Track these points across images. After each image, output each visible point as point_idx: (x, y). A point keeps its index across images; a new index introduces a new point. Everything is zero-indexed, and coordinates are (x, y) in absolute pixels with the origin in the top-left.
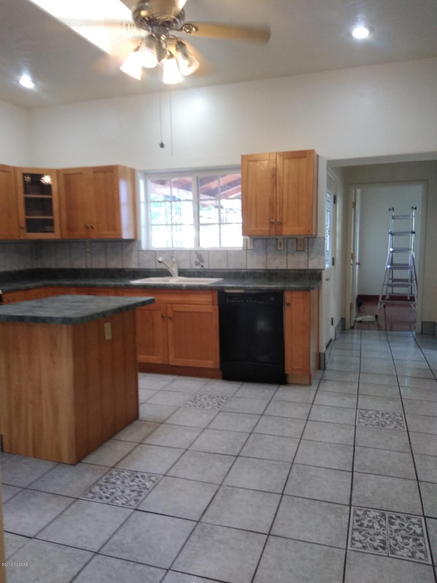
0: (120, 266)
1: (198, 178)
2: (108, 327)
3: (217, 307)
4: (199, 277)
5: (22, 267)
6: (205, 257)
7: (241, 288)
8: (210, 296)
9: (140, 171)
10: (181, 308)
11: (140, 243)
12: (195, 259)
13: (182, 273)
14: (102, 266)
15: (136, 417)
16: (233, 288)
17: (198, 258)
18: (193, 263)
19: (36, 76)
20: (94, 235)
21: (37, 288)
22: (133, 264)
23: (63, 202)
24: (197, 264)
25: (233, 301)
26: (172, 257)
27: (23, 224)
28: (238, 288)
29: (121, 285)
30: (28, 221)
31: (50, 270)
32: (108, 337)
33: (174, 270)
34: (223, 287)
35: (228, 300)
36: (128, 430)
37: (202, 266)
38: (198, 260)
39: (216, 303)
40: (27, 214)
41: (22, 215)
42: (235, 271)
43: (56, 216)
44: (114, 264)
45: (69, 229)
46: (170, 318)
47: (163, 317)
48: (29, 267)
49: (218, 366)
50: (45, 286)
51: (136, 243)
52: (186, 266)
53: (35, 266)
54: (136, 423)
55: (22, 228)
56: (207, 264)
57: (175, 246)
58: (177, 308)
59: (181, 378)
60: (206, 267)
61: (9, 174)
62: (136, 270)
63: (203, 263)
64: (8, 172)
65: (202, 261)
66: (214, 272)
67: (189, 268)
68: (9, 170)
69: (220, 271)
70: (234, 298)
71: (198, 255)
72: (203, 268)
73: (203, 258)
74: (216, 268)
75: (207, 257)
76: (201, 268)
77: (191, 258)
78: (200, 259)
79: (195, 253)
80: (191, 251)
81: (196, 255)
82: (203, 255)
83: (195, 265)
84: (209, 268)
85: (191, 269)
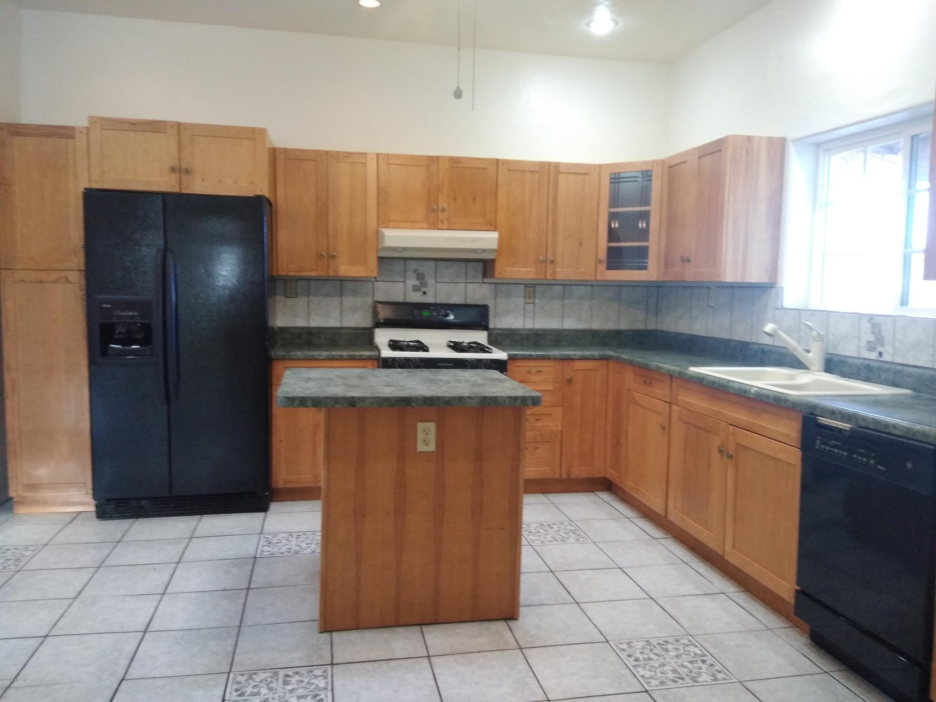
0: (747, 338)
6: (886, 331)
9: (793, 141)
11: (779, 294)
12: (868, 336)
17: (873, 333)
18: (864, 344)
20: (690, 274)
21: (584, 359)
24: (871, 347)
27: (603, 254)
30: (611, 250)
33: (814, 357)
37: (880, 354)
38: (872, 338)
40: (611, 239)
41: (603, 242)
43: (652, 242)
44: (741, 332)
45: (666, 264)
47: (721, 453)
50: (605, 358)
52: (850, 350)
55: (601, 262)
56: (890, 349)
58: (742, 438)
60: (887, 357)
61: (587, 177)
62: (766, 349)
63: (882, 345)
64: (585, 174)
65: (880, 340)
66: (900, 371)
67: (855, 355)
68: (587, 171)
69: (912, 370)
70: (832, 442)
71: (874, 326)
72: (880, 359)
73: (882, 333)
74: (907, 363)
75: (892, 333)
76: (876, 356)
77: (861, 331)
78: (878, 336)
79: (869, 321)
80: (861, 316)
81: (870, 325)
82: (883, 327)
83: (866, 349)
84: (894, 359)
85: (857, 358)
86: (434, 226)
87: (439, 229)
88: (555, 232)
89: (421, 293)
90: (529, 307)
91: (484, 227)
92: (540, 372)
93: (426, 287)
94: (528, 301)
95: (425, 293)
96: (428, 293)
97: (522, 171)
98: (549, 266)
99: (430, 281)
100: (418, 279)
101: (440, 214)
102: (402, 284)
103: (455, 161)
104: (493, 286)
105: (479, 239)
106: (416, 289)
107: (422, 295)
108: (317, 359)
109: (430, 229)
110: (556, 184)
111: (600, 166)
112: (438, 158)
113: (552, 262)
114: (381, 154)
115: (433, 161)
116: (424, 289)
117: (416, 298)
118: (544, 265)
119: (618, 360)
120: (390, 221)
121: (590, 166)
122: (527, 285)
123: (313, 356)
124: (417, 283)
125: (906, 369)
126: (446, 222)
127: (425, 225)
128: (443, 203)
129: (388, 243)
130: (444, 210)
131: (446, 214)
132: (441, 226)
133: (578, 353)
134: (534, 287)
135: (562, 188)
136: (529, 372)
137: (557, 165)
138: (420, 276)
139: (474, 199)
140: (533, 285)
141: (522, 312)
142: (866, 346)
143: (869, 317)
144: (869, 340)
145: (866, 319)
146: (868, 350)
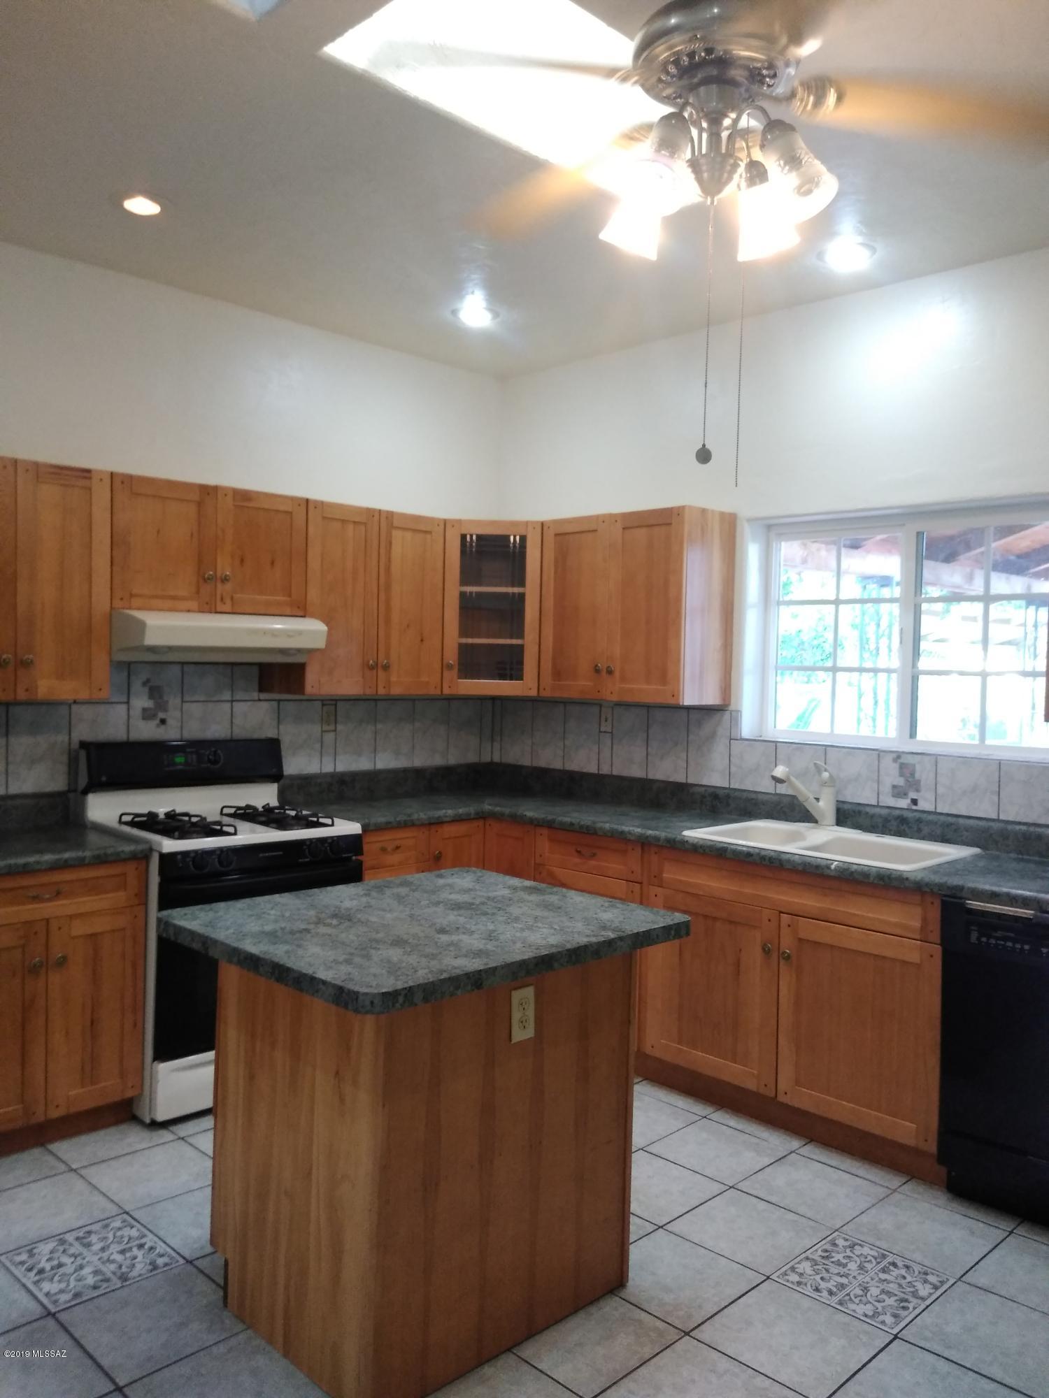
0: (680, 778)
1: (919, 535)
2: (523, 1001)
3: (937, 950)
4: (900, 834)
5: (453, 758)
6: (924, 773)
7: (1025, 902)
8: (918, 911)
9: (749, 520)
10: (823, 932)
11: (735, 719)
12: (891, 777)
13: (847, 816)
14: (636, 772)
15: (616, 1282)
16: (994, 897)
17: (901, 775)
18: (886, 788)
19: (498, 295)
20: (612, 690)
21: (458, 820)
22: (714, 776)
23: (549, 604)
24: (898, 792)
25: (993, 941)
26: (819, 770)
27: (452, 656)
28: (1013, 900)
29: (657, 839)
30: (464, 650)
31: (516, 769)
32: (522, 1032)
33: (825, 807)
34: (961, 888)
35: (974, 937)
36: (577, 1330)
37: (915, 802)
38: (901, 782)
39: (936, 936)
40: (464, 632)
41: (453, 637)
42: (1024, 828)
43: (529, 640)
44: (667, 769)
45: (557, 674)
46: (788, 958)
47: (766, 952)
48: (472, 758)
49: (932, 1147)
50: (482, 816)
51: (727, 716)
52: (863, 795)
53: (486, 758)
54: (611, 1307)
55: (450, 667)
56: (930, 796)
57: (839, 730)
58: (810, 930)
59: (811, 1150)
60: (924, 805)
61: (428, 536)
62: (721, 793)
63: (918, 791)
64: (426, 532)
65: (914, 784)
66: (952, 824)
67: (874, 802)
68: (428, 529)
69: (971, 822)
70: (999, 934)
71: (903, 767)
72: (914, 807)
73: (917, 776)
74: (959, 813)
75: (932, 775)
76: (909, 805)
77: (881, 773)
78: (910, 780)
79: (895, 760)
80: (882, 754)
81: (896, 766)
82: (918, 768)
83: (890, 794)
84: (936, 808)
85: (878, 806)
86: (210, 607)
87: (216, 612)
88: (388, 621)
89: (157, 721)
90: (329, 737)
91: (288, 611)
92: (398, 848)
93: (166, 710)
94: (326, 728)
95: (163, 722)
96: (170, 722)
97: (343, 521)
98: (381, 674)
99: (173, 701)
100: (151, 697)
101: (219, 585)
102: (124, 707)
103: (243, 498)
104: (275, 704)
105: (300, 633)
106: (147, 715)
107: (158, 726)
108: (39, 871)
109: (203, 612)
110: (390, 544)
111: (445, 522)
112: (216, 489)
113: (386, 668)
114: (118, 475)
115: (208, 494)
116: (161, 715)
117: (146, 731)
118: (375, 671)
119: (516, 819)
120: (132, 596)
121: (431, 520)
122: (325, 702)
123: (25, 865)
124: (149, 704)
125: (961, 821)
126: (228, 602)
127: (194, 604)
128: (224, 566)
129: (151, 639)
130: (225, 580)
131: (228, 586)
132: (220, 607)
133: (450, 812)
134: (336, 705)
135: (397, 550)
136: (384, 850)
137: (390, 515)
138: (155, 692)
139: (273, 563)
140: (334, 702)
141: (318, 746)
142: (891, 791)
143: (895, 755)
144: (895, 783)
145: (890, 758)
146: (893, 796)
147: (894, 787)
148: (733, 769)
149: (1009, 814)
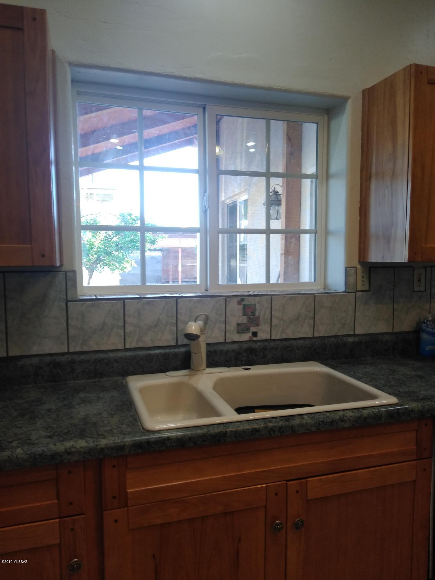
6: (262, 312)
11: (72, 280)
12: (237, 317)
18: (232, 327)
22: (47, 343)
24: (241, 328)
37: (255, 334)
38: (244, 320)
51: (60, 277)
52: (214, 336)
56: (267, 328)
60: (263, 335)
63: (257, 325)
65: (255, 320)
71: (245, 307)
72: (255, 339)
73: (257, 314)
74: (288, 337)
75: (268, 311)
76: (250, 337)
77: (228, 314)
78: (251, 317)
79: (239, 303)
80: (228, 299)
81: (241, 307)
82: (258, 307)
83: (236, 331)
84: (271, 336)
85: (225, 343)
142: (236, 329)
143: (239, 299)
144: (240, 322)
145: (234, 303)
146: (238, 332)
147: (239, 325)
148: (72, 332)
149: (322, 331)
